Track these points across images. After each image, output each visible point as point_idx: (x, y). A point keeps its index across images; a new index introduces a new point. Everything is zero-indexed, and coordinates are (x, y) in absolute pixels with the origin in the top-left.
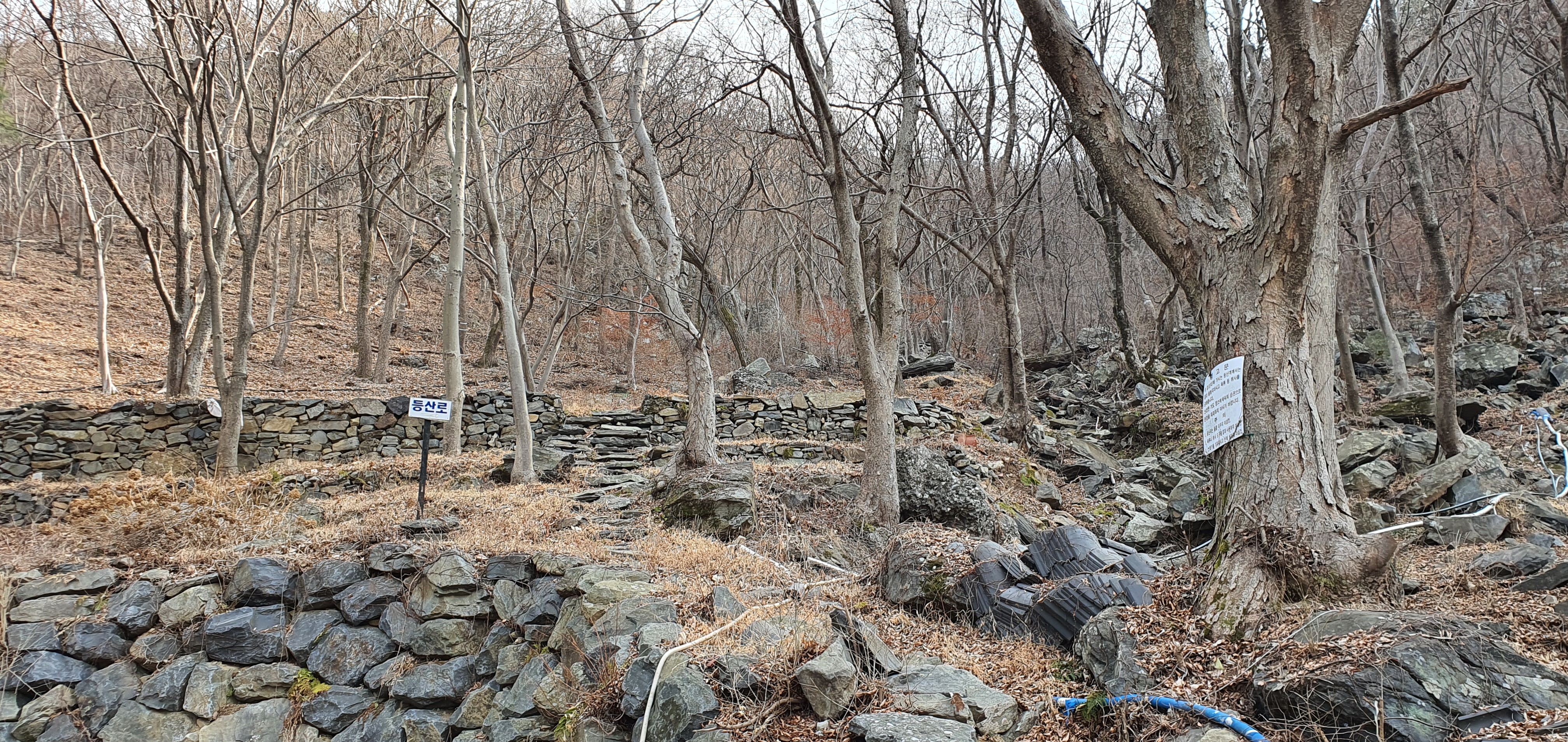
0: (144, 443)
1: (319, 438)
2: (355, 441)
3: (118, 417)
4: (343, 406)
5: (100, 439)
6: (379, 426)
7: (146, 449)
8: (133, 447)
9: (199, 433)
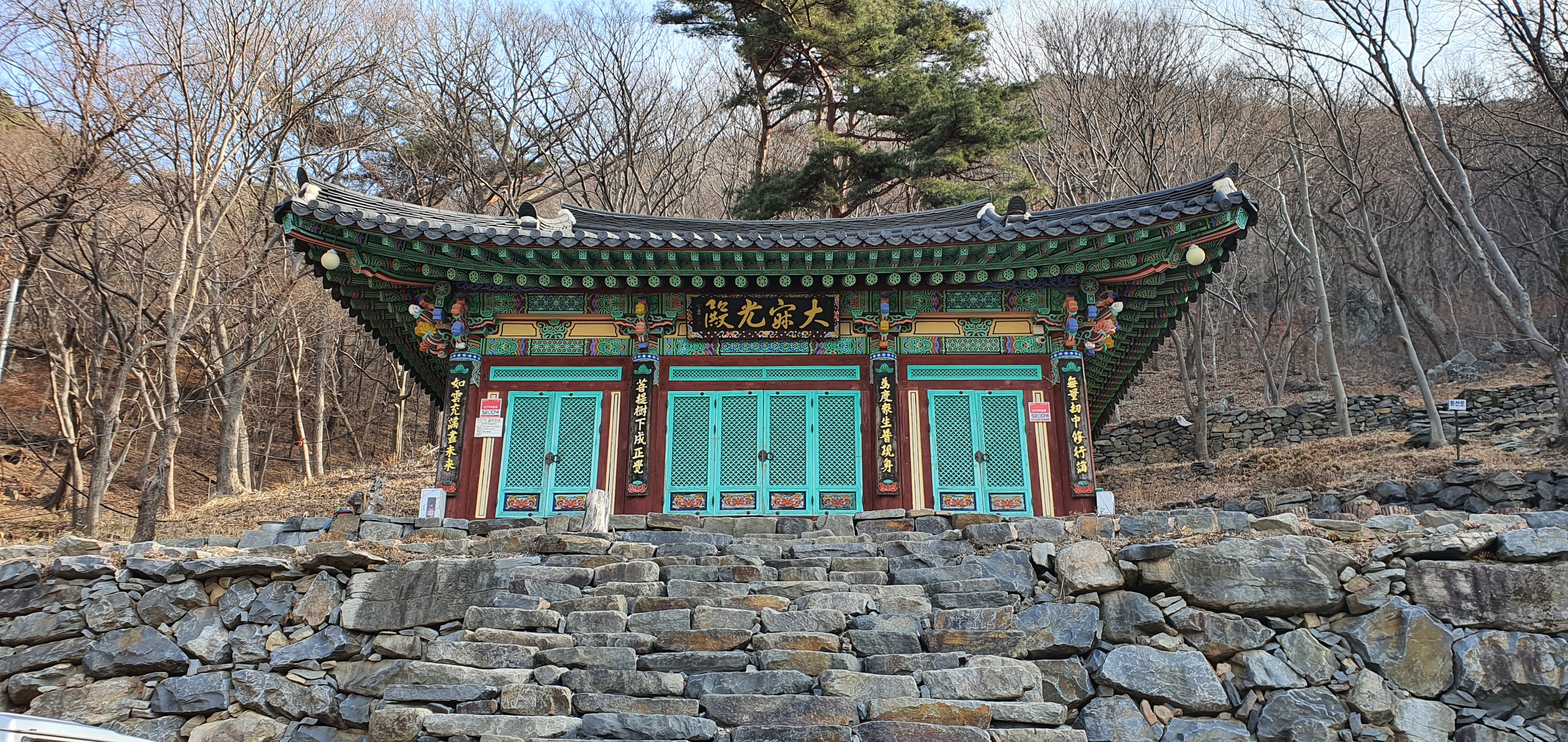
0: (1145, 444)
1: (1248, 434)
2: (1272, 435)
3: (1124, 431)
4: (1259, 413)
5: (1118, 444)
6: (1285, 423)
7: (1146, 448)
8: (1138, 447)
9: (1174, 437)
